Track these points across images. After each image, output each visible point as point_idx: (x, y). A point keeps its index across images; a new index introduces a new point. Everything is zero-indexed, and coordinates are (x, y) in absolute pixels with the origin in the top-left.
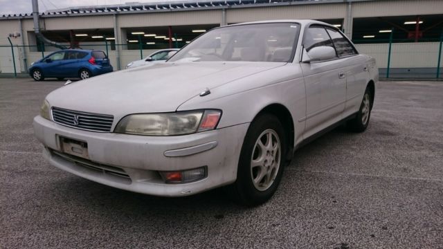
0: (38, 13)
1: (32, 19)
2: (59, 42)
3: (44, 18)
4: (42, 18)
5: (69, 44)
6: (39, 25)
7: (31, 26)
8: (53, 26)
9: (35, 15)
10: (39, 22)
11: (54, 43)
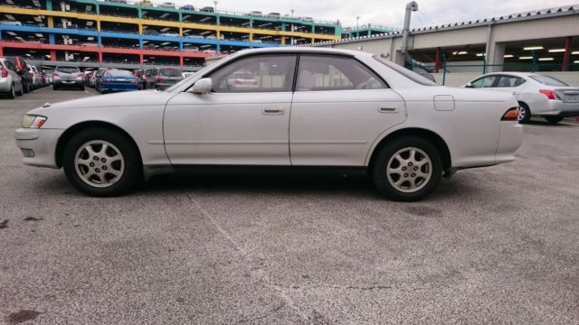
0: (408, 30)
1: (401, 37)
2: (424, 62)
3: (414, 35)
4: (411, 35)
5: (434, 64)
6: (407, 44)
7: (400, 45)
8: (421, 44)
9: (405, 32)
10: (407, 40)
11: (418, 63)
